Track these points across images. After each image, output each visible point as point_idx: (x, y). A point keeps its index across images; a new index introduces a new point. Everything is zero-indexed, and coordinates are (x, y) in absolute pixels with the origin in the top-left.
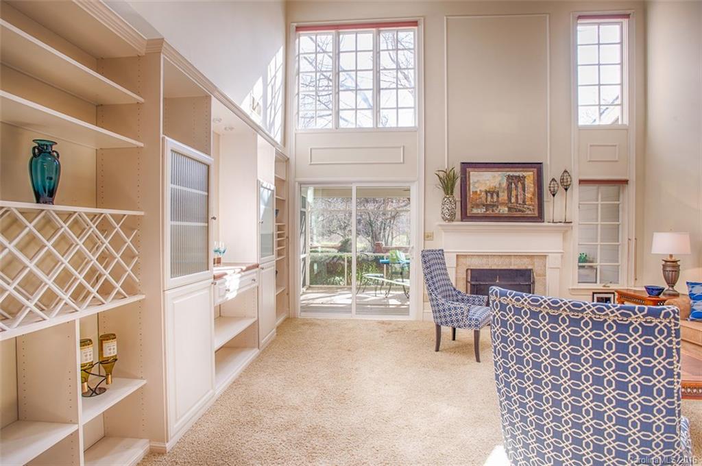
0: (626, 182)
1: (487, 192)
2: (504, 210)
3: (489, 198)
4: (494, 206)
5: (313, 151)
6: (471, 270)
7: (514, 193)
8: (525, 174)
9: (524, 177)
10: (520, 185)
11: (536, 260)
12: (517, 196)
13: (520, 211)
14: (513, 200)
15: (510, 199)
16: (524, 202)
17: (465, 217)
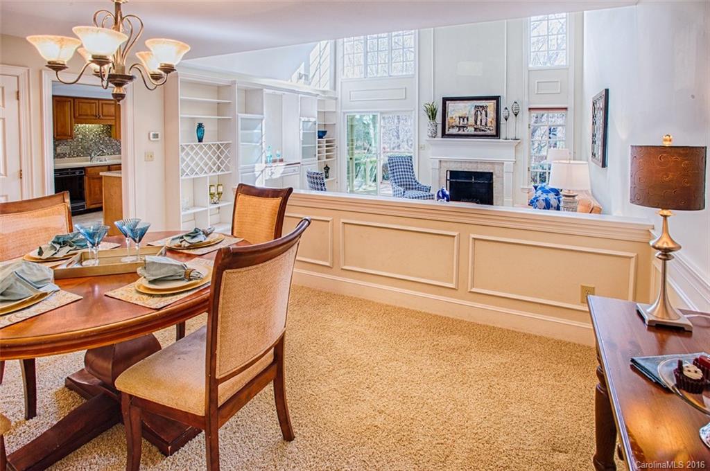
0: (566, 109)
1: (460, 118)
2: (471, 131)
3: (461, 121)
4: (464, 127)
5: (352, 93)
6: (451, 172)
7: (479, 118)
8: (487, 104)
9: (487, 107)
10: (484, 112)
11: (496, 166)
12: (481, 120)
13: (483, 130)
14: (479, 123)
15: (476, 123)
16: (486, 124)
17: (444, 135)
